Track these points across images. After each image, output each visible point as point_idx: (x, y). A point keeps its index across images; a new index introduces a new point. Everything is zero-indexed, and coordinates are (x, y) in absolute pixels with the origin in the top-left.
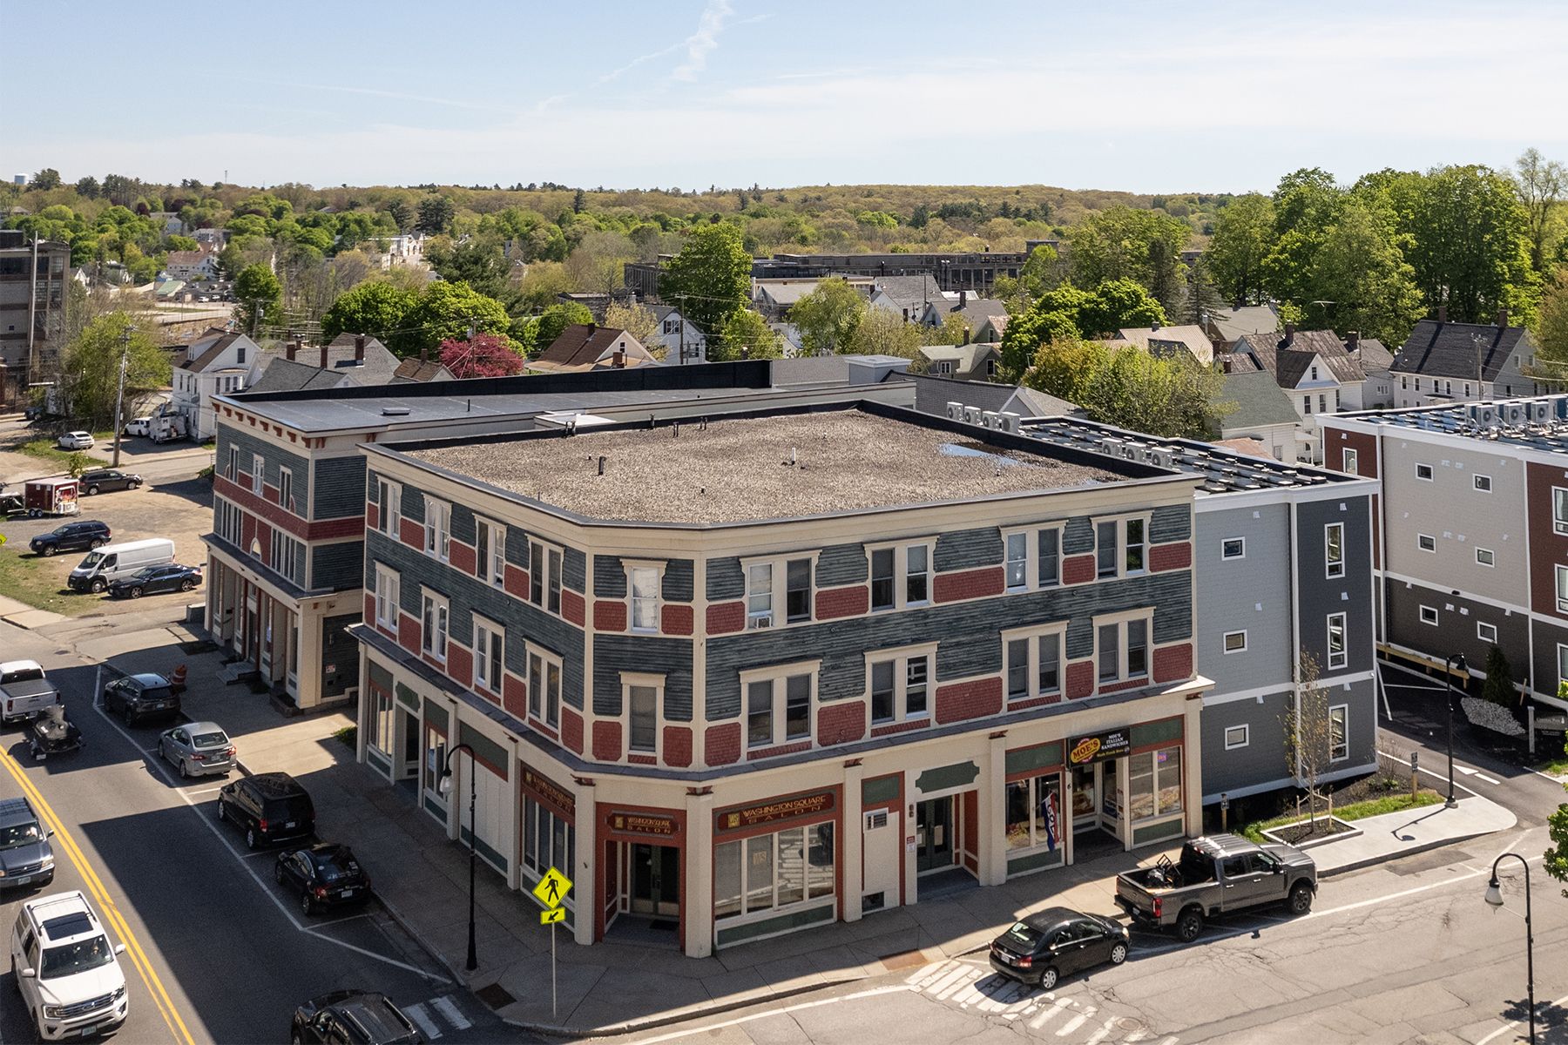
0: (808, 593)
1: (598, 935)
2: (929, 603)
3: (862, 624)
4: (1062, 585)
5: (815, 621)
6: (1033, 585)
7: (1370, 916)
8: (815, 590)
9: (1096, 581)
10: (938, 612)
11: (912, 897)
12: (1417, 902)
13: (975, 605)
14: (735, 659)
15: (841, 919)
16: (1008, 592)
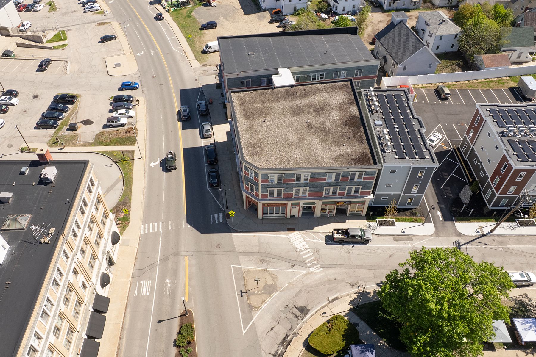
0: (282, 179)
1: (247, 209)
2: (308, 182)
3: (294, 184)
4: (340, 181)
5: (283, 183)
6: (333, 180)
7: (378, 249)
8: (283, 179)
9: (349, 181)
10: (310, 183)
11: (300, 216)
12: (390, 249)
13: (319, 183)
14: (267, 186)
15: (286, 217)
16: (327, 181)
